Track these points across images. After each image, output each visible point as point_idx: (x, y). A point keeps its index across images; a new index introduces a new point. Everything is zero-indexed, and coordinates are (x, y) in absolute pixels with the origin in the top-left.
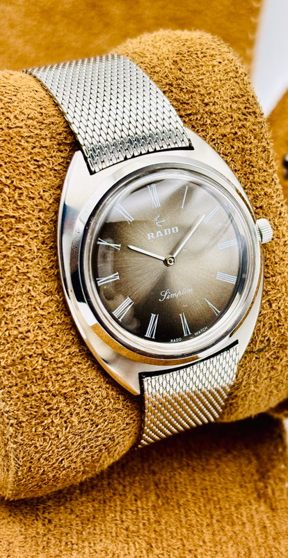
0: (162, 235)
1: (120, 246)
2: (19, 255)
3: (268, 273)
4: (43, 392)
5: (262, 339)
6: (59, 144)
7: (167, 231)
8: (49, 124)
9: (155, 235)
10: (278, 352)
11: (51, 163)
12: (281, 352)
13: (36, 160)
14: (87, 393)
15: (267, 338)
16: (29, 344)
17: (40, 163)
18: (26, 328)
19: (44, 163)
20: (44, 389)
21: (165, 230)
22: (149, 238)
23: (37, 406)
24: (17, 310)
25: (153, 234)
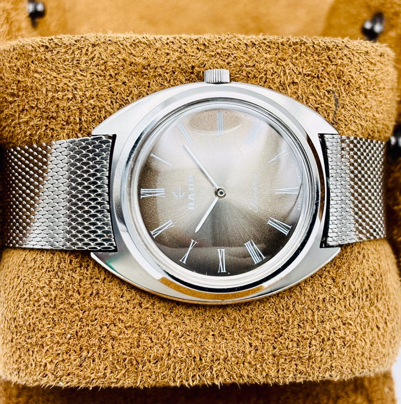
0: (193, 194)
1: (193, 241)
2: (178, 337)
3: (261, 78)
4: (310, 343)
5: (326, 99)
6: (80, 267)
7: (191, 187)
8: (59, 267)
9: (192, 201)
10: (344, 81)
11: (97, 281)
12: (344, 79)
13: (91, 295)
14: (324, 300)
15: (326, 93)
16: (263, 347)
17: (95, 292)
18: (248, 346)
19: (95, 287)
20: (309, 341)
21: (189, 189)
22: (193, 208)
23: (322, 350)
24: (228, 351)
25: (190, 204)
